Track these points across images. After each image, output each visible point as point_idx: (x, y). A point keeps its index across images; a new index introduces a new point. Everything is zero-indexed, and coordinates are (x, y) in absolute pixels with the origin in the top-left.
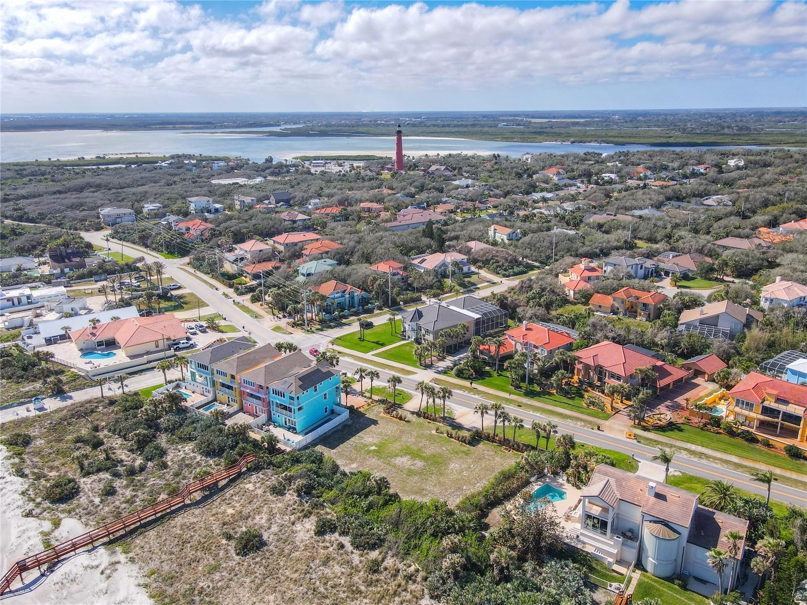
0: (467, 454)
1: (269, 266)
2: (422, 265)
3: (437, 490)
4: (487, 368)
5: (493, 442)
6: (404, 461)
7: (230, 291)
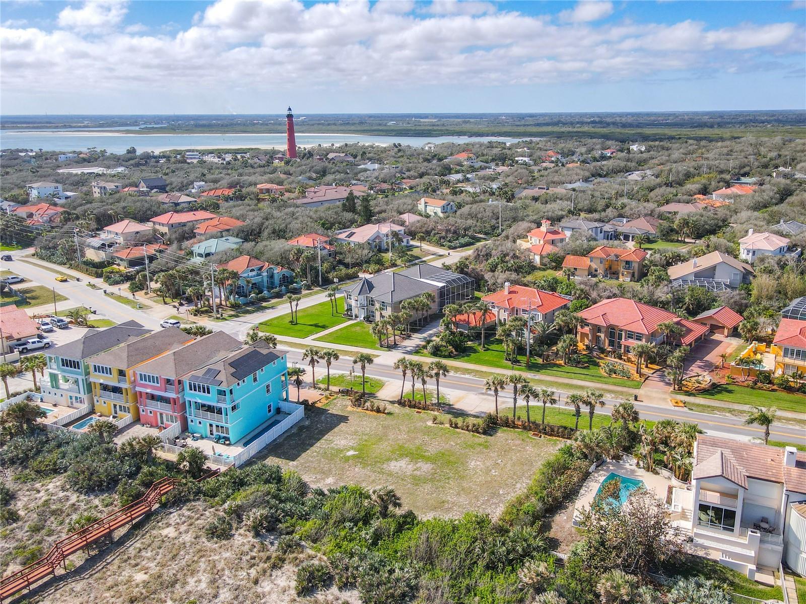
0: (486, 447)
1: (151, 250)
2: (352, 239)
3: (463, 500)
4: (469, 343)
5: (514, 427)
6: (401, 466)
7: (99, 282)
